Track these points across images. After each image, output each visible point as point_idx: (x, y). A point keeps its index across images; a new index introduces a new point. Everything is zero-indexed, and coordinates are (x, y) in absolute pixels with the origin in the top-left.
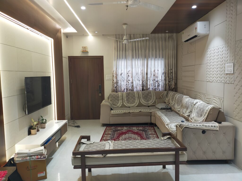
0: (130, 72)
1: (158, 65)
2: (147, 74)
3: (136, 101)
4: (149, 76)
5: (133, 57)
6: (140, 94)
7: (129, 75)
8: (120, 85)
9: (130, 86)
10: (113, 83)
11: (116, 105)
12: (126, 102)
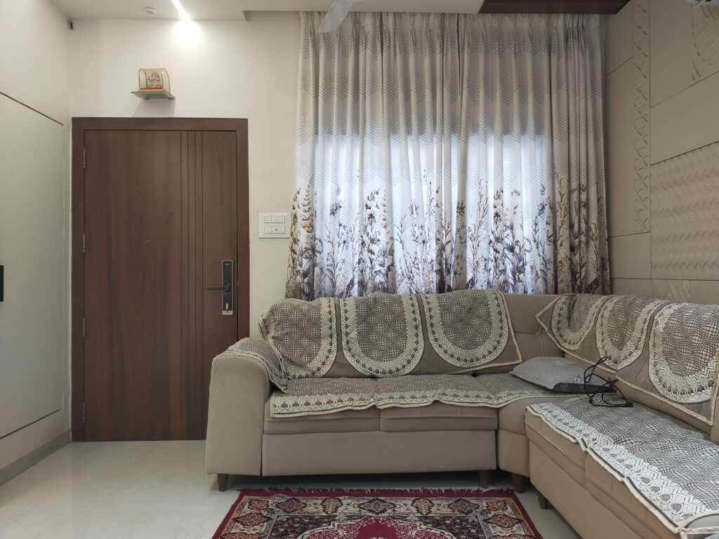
0: (379, 199)
1: (517, 165)
2: (462, 209)
3: (410, 345)
4: (471, 221)
5: (392, 128)
6: (430, 306)
7: (371, 216)
8: (330, 262)
9: (378, 268)
10: (293, 251)
11: (302, 366)
12: (356, 347)
